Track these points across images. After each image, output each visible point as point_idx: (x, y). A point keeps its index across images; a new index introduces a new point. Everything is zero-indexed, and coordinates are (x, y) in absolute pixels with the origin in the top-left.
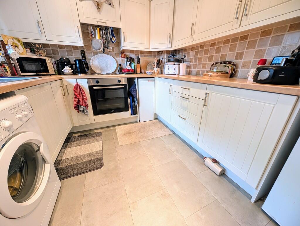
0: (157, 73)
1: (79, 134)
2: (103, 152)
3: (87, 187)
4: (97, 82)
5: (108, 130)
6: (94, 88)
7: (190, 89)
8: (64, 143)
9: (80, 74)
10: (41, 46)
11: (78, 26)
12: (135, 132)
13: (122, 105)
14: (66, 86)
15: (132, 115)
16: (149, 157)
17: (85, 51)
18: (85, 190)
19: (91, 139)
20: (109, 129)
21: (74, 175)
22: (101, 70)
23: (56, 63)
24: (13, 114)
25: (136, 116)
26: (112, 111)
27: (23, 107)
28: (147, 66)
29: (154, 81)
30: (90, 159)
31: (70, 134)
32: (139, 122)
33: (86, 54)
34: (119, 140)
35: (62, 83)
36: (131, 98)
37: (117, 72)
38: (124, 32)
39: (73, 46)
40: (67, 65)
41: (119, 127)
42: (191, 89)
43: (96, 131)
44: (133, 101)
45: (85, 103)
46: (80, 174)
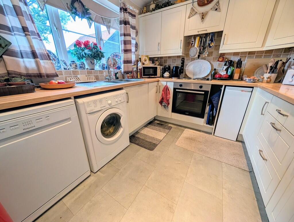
0: (267, 81)
1: (159, 122)
2: (160, 142)
3: (137, 155)
4: (181, 85)
5: (178, 128)
6: (177, 90)
7: (287, 116)
8: (148, 124)
9: (173, 78)
10: (157, 58)
11: (181, 40)
12: (199, 141)
13: (198, 110)
14: (160, 86)
15: (207, 124)
16: (189, 170)
17: (185, 58)
18: (135, 156)
19: (162, 129)
20: (180, 128)
21: (137, 144)
22: (194, 75)
23: (163, 69)
24: (115, 98)
25: (212, 127)
26: (187, 113)
27: (121, 96)
28: (256, 71)
29: (252, 92)
30: (150, 141)
31: (155, 119)
32: (214, 135)
33: (185, 61)
34: (179, 140)
35: (158, 84)
36: (211, 106)
37: (210, 77)
38: (225, 34)
39: (177, 56)
40: (167, 71)
41: (189, 130)
42: (290, 117)
43: (169, 125)
44: (212, 110)
45: (168, 100)
46: (140, 146)
